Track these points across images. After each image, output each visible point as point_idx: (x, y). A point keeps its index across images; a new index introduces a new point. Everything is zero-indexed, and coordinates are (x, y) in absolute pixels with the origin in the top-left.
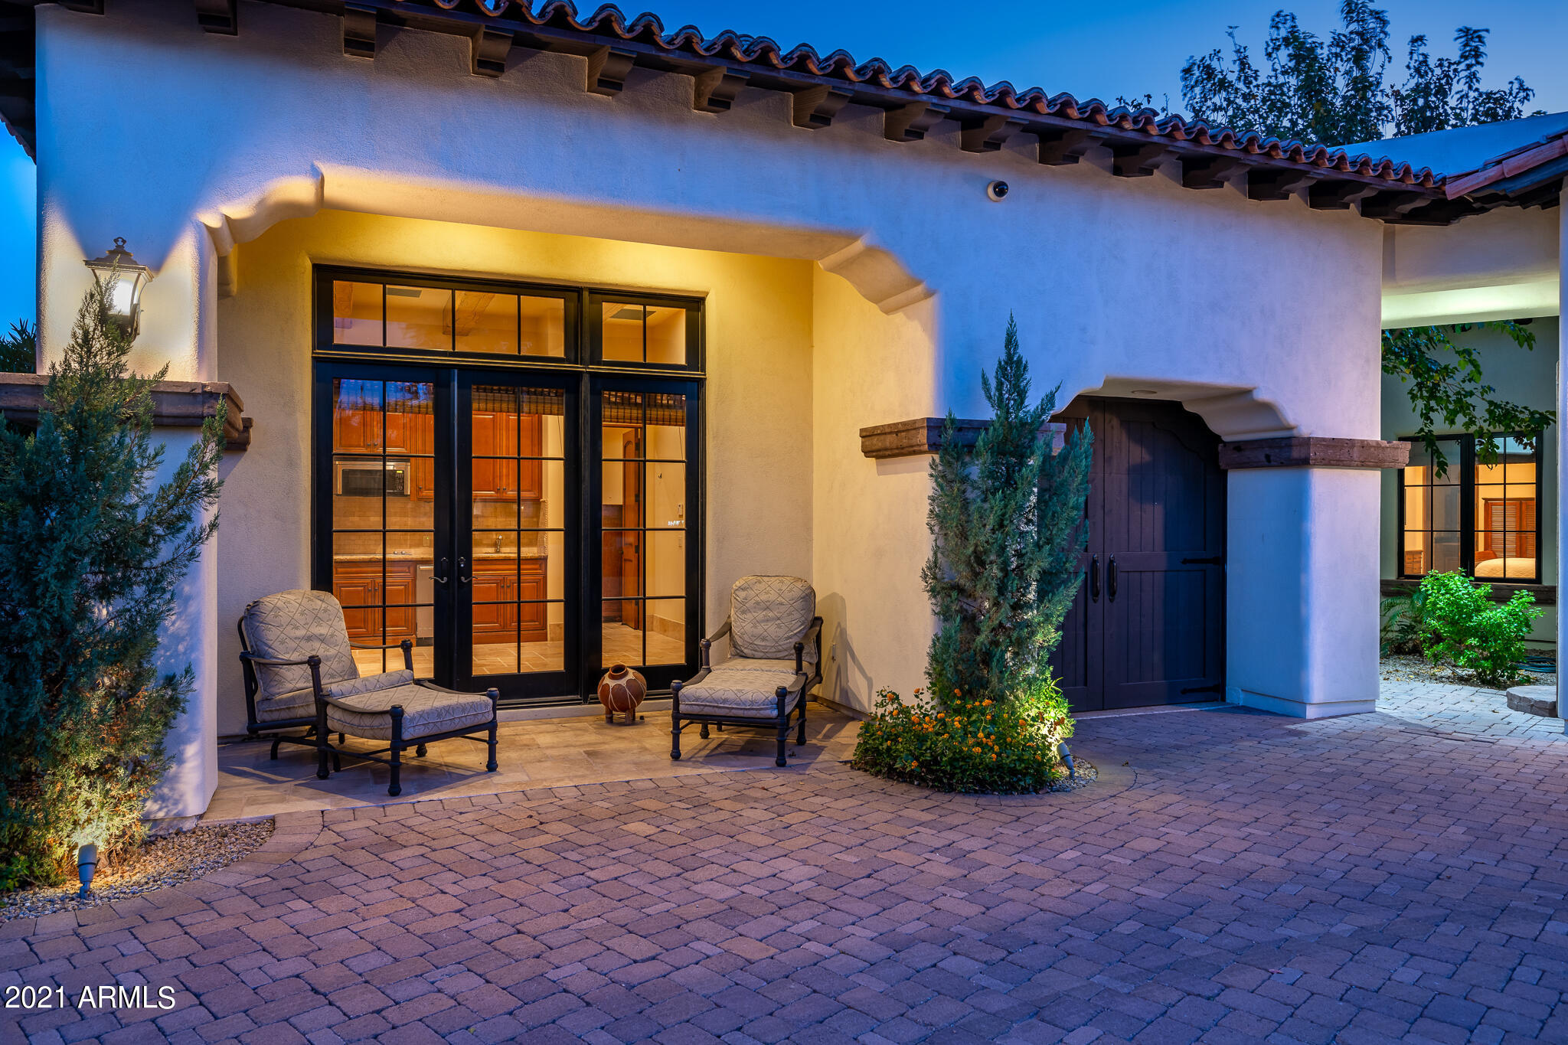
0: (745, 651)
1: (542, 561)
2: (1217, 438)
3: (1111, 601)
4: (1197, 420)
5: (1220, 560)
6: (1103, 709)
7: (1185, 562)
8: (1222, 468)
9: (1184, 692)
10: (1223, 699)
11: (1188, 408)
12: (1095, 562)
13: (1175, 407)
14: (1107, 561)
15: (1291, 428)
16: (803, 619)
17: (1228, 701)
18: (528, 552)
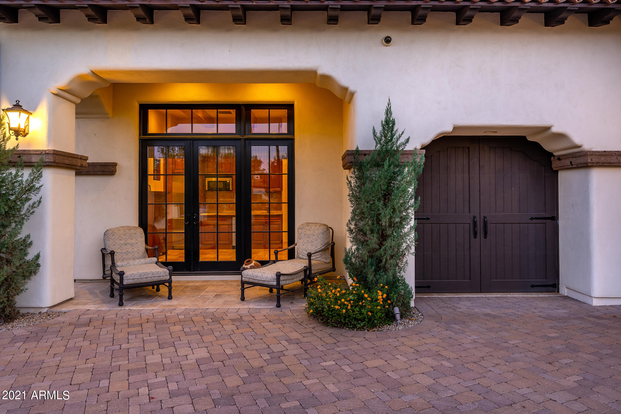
0: (300, 256)
1: (280, 216)
2: (550, 155)
3: (485, 238)
4: (536, 146)
5: (554, 218)
6: (481, 292)
7: (532, 219)
8: (554, 169)
9: (533, 286)
10: (558, 292)
11: (529, 139)
12: (474, 217)
13: (523, 139)
14: (482, 218)
15: (579, 147)
16: (322, 242)
17: (560, 293)
18: (274, 212)
